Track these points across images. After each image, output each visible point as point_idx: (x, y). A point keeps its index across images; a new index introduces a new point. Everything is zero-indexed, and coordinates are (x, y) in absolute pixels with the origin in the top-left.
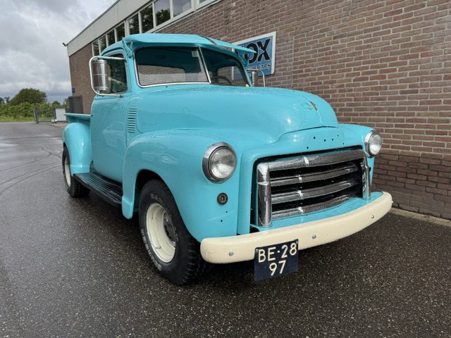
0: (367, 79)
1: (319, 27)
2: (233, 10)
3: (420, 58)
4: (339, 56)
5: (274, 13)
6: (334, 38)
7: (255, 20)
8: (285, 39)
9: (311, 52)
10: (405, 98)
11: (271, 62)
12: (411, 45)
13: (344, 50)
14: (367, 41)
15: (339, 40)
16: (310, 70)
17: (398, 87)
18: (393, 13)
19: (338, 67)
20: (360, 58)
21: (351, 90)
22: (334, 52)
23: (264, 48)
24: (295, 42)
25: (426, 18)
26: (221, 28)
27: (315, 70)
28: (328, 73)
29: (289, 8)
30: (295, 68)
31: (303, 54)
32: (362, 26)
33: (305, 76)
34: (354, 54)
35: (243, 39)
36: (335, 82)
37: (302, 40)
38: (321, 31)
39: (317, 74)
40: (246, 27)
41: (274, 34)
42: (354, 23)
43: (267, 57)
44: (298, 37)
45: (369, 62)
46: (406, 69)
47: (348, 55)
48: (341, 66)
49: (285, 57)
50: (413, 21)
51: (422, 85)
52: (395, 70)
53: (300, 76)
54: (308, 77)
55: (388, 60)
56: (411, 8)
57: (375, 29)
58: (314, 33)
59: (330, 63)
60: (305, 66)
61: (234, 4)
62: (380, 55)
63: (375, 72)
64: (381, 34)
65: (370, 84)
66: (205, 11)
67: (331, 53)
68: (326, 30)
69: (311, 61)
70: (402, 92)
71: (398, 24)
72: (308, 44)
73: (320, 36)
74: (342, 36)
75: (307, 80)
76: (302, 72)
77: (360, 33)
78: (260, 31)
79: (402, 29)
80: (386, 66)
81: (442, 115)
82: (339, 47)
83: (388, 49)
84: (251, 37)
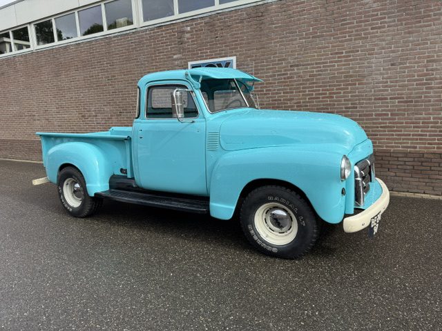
0: (319, 98)
1: (277, 57)
2: (187, 33)
3: (357, 86)
4: (295, 81)
5: (234, 41)
6: (291, 66)
7: (213, 45)
8: (245, 63)
9: (271, 76)
10: (348, 112)
12: (351, 76)
13: (299, 76)
14: (318, 71)
15: (295, 68)
16: (270, 90)
17: (343, 104)
18: (337, 53)
19: (295, 89)
20: (314, 83)
21: (307, 106)
22: (291, 78)
24: (255, 67)
25: (360, 59)
26: (173, 48)
27: (275, 90)
28: (287, 93)
29: (248, 39)
32: (314, 60)
33: (265, 94)
34: (308, 80)
35: (201, 60)
36: (293, 99)
37: (261, 66)
38: (279, 60)
39: (277, 93)
40: (203, 49)
41: (234, 58)
42: (306, 57)
44: (258, 63)
45: (320, 87)
46: (348, 93)
47: (303, 80)
48: (297, 88)
50: (351, 60)
51: (360, 104)
52: (340, 93)
53: (262, 94)
54: (268, 96)
55: (335, 86)
56: (349, 52)
57: (324, 63)
58: (272, 61)
59: (288, 86)
60: (266, 87)
61: (189, 29)
62: (329, 82)
63: (326, 94)
64: (328, 66)
65: (322, 101)
66: (152, 30)
67: (288, 78)
68: (284, 60)
69: (271, 83)
70: (346, 108)
71: (341, 61)
72: (267, 69)
73: (278, 64)
74: (297, 66)
75: (267, 98)
76: (263, 91)
77: (313, 64)
78: (219, 54)
79: (344, 65)
80: (333, 90)
81: (374, 123)
82: (295, 73)
83: (334, 77)
84: (210, 58)
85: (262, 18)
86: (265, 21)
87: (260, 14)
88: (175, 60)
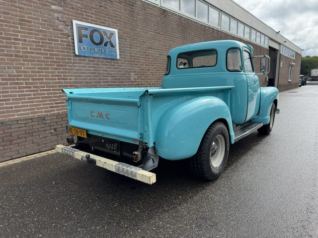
7: (98, 12)
8: (124, 37)
11: (116, 49)
16: (139, 62)
23: (110, 38)
24: (130, 42)
28: (147, 65)
30: (131, 59)
31: (135, 51)
33: (137, 64)
37: (133, 43)
38: (142, 42)
39: (142, 64)
41: (116, 31)
43: (113, 46)
48: (151, 63)
49: (125, 50)
53: (134, 64)
63: (162, 68)
65: (161, 73)
67: (147, 55)
76: (135, 61)
84: (95, 24)
85: (133, 7)
86: (134, 10)
87: (132, 4)
88: (54, 11)
